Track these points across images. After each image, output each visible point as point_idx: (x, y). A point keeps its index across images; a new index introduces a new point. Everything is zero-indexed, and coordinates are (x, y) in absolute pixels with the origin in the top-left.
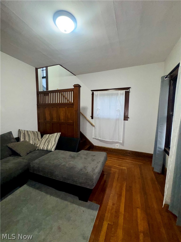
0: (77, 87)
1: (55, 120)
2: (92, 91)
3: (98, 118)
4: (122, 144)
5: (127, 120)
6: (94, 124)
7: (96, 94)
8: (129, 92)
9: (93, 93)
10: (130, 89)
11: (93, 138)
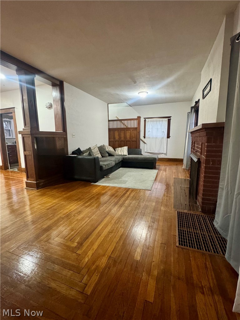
0: (139, 118)
1: (123, 139)
2: (144, 118)
3: (149, 138)
4: (166, 154)
5: (169, 138)
6: (146, 142)
7: (148, 121)
8: (170, 119)
9: (145, 120)
10: (171, 117)
11: (145, 152)
